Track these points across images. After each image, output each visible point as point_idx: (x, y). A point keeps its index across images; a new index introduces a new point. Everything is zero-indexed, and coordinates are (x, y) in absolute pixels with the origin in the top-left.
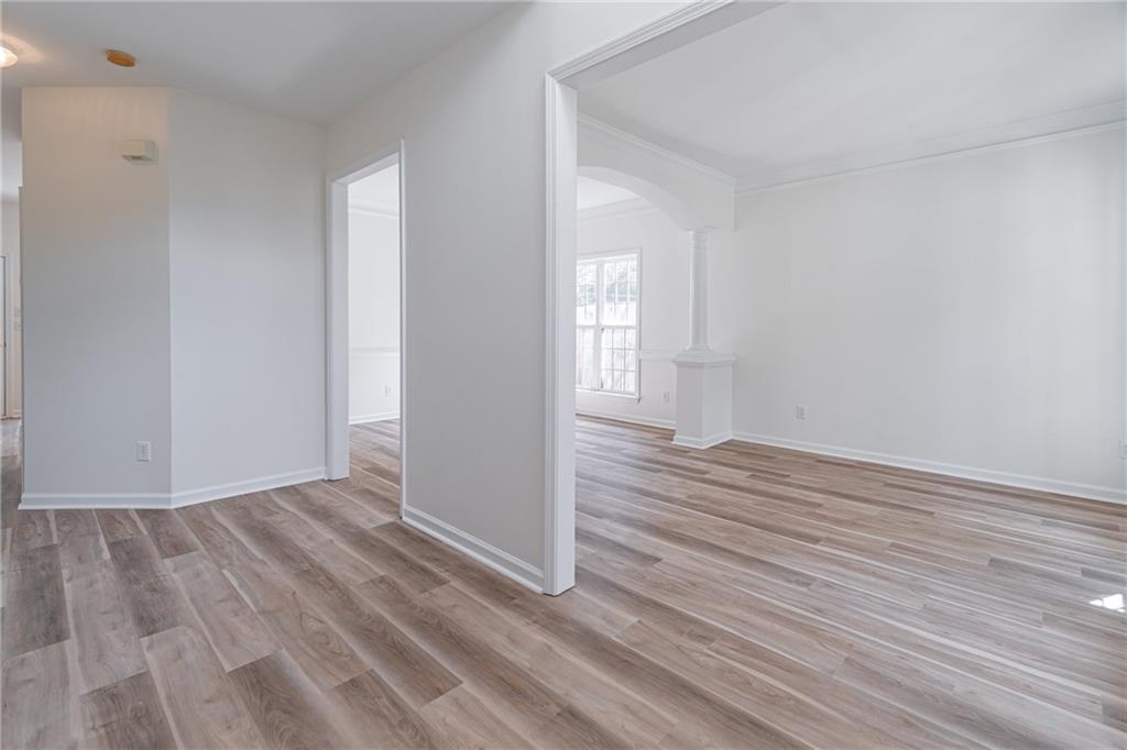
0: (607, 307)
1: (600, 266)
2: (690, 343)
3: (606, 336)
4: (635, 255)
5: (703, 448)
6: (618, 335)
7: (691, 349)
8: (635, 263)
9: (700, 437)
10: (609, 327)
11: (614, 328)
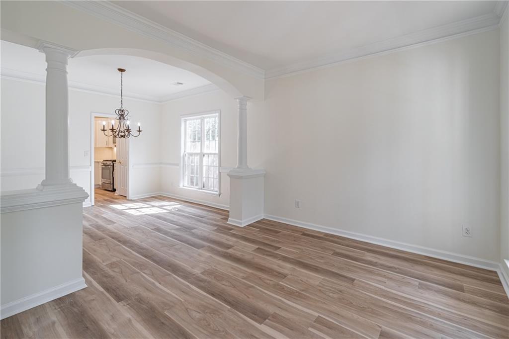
0: (206, 143)
1: (202, 120)
2: (238, 164)
3: (205, 159)
4: (217, 114)
5: (242, 226)
6: (211, 158)
7: (238, 168)
8: (217, 119)
9: (241, 220)
10: (206, 154)
11: (208, 154)
